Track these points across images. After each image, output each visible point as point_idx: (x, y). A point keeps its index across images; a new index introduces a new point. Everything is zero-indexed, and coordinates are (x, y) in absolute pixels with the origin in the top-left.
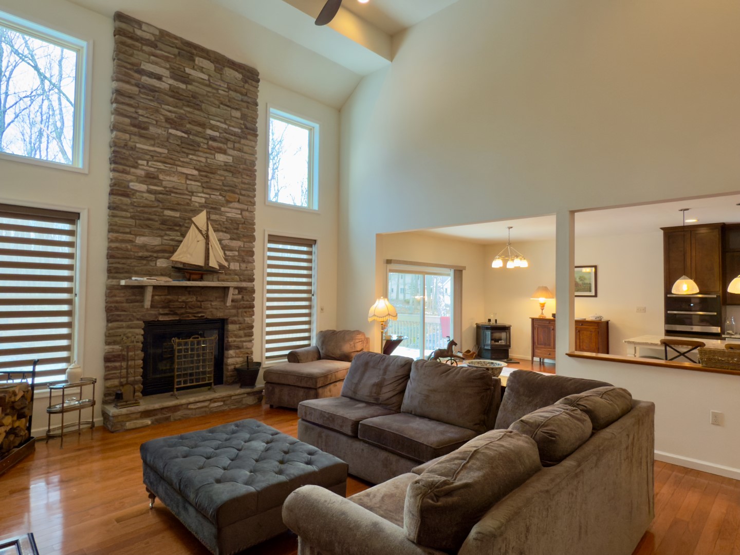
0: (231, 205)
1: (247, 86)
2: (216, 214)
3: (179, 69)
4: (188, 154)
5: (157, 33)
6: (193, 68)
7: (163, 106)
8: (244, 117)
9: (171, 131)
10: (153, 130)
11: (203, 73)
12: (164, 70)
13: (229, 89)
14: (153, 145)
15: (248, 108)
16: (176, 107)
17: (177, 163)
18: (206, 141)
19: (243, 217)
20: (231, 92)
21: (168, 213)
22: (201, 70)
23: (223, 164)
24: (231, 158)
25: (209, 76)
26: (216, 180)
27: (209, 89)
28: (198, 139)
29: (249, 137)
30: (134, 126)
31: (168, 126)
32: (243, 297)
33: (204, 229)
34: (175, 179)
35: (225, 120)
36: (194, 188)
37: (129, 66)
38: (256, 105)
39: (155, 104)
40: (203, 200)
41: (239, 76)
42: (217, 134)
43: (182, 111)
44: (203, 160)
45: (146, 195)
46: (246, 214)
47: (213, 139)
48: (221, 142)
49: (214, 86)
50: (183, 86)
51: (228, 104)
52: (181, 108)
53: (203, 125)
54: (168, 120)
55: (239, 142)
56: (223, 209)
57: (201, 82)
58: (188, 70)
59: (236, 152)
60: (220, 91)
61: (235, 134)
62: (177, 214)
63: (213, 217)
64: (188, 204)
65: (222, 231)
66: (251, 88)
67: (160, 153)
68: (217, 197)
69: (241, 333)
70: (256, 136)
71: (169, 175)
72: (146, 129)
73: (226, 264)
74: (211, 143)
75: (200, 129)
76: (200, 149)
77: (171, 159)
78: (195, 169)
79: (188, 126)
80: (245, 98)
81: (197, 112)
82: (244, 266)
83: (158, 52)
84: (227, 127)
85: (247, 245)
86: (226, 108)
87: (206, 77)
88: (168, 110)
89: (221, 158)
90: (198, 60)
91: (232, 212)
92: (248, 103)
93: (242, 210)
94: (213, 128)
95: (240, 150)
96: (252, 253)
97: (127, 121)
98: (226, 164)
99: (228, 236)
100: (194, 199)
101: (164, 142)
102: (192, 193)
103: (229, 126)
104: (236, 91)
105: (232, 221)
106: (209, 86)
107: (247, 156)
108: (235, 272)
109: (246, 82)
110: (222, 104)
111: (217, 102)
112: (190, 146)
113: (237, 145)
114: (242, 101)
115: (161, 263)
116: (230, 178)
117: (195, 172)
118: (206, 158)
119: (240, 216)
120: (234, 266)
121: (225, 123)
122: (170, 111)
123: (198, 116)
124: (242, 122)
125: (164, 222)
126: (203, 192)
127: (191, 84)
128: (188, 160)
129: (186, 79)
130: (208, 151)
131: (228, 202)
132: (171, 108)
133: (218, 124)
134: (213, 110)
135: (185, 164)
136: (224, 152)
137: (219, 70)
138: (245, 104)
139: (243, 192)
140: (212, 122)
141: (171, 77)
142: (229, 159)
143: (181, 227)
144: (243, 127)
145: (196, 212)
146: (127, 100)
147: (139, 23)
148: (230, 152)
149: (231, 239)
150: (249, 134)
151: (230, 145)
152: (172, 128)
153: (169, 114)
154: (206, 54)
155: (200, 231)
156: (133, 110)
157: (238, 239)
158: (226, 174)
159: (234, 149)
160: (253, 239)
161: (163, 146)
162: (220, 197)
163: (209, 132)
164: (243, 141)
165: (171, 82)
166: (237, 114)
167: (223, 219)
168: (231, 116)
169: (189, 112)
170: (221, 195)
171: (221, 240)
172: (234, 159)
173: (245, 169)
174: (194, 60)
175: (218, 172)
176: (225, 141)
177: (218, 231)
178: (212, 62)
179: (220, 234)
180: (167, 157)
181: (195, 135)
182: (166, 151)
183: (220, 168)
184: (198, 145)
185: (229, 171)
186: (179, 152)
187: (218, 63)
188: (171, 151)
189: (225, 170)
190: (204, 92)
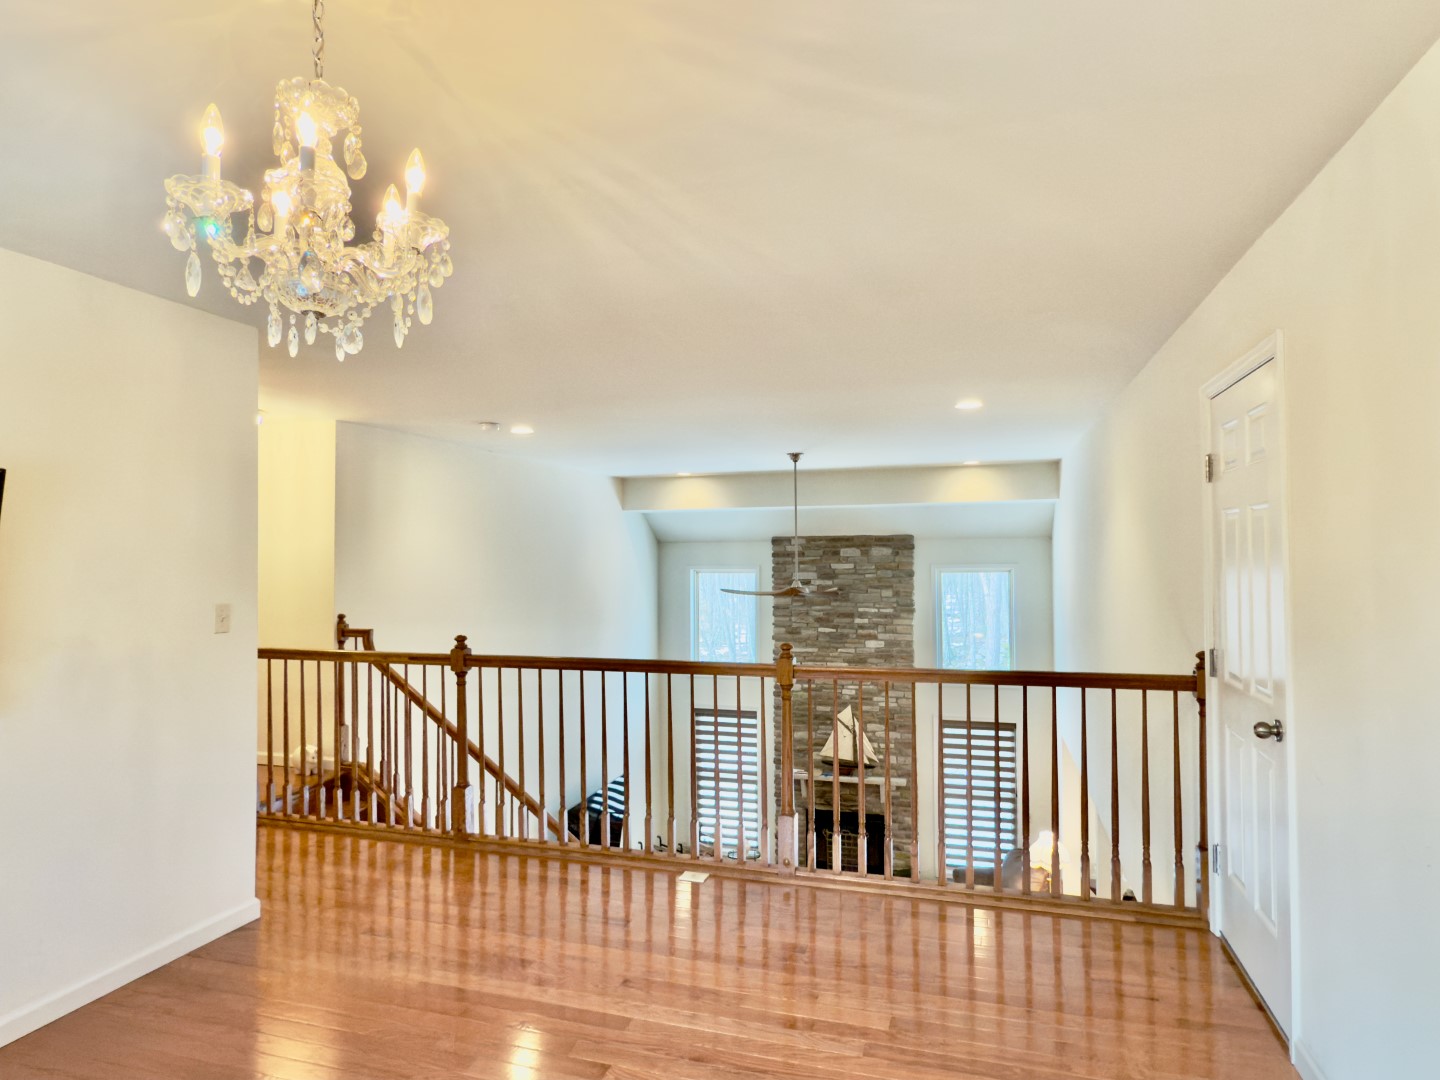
0: (884, 694)
1: (897, 559)
2: (868, 704)
3: (825, 567)
4: (837, 649)
5: (803, 542)
6: (839, 562)
7: (814, 608)
8: (896, 594)
9: (821, 630)
10: (805, 633)
11: (850, 562)
12: (810, 574)
13: (877, 569)
14: (807, 646)
15: (900, 582)
16: (825, 605)
17: (828, 659)
18: (854, 631)
19: (899, 706)
20: (879, 572)
21: (820, 708)
22: (847, 560)
23: (873, 651)
24: (883, 643)
25: (855, 563)
27: (856, 577)
28: (846, 631)
29: (903, 615)
30: (790, 633)
31: (816, 625)
32: (901, 794)
33: (850, 724)
35: (874, 604)
37: (782, 582)
38: (911, 574)
39: (805, 609)
40: (853, 692)
41: (887, 551)
42: (866, 621)
43: (830, 607)
44: (853, 651)
45: (801, 693)
47: (861, 627)
48: (871, 628)
49: (861, 572)
50: (829, 583)
51: (878, 585)
52: (829, 605)
53: (851, 616)
54: (819, 620)
55: (892, 623)
56: (875, 699)
57: (846, 572)
58: (834, 566)
59: (888, 635)
60: (867, 576)
61: (886, 616)
62: (828, 709)
63: (865, 708)
64: (838, 698)
65: (875, 722)
66: (904, 560)
67: (812, 653)
68: (867, 686)
69: (903, 832)
70: (912, 611)
72: (799, 633)
73: (874, 758)
74: (860, 631)
75: (848, 620)
76: (848, 640)
77: (820, 656)
78: (844, 661)
79: (837, 621)
80: (897, 572)
81: (844, 604)
82: (901, 760)
83: (808, 559)
84: (876, 610)
85: (907, 736)
86: (875, 590)
87: (852, 566)
88: (817, 611)
89: (872, 645)
90: (845, 552)
92: (900, 577)
94: (862, 615)
95: (893, 632)
97: (783, 630)
98: (878, 650)
99: (882, 727)
100: (844, 691)
101: (813, 642)
103: (879, 608)
104: (884, 568)
105: (886, 711)
106: (855, 573)
107: (900, 638)
109: (897, 554)
110: (871, 587)
111: (863, 587)
112: (839, 639)
113: (889, 627)
114: (893, 577)
115: (816, 756)
116: (883, 665)
117: (845, 665)
118: (855, 648)
119: (895, 705)
121: (874, 607)
122: (819, 611)
123: (846, 607)
124: (894, 600)
125: (816, 717)
126: (853, 684)
127: (837, 578)
128: (836, 654)
129: (832, 575)
130: (857, 640)
131: (882, 691)
132: (818, 608)
133: (867, 609)
134: (861, 597)
136: (875, 638)
137: (865, 553)
138: (898, 579)
140: (861, 610)
141: (818, 578)
142: (881, 644)
143: (830, 720)
144: (895, 605)
145: (844, 705)
146: (781, 612)
147: (788, 540)
148: (880, 636)
149: (887, 730)
150: (902, 611)
151: (880, 629)
152: (822, 626)
153: (818, 614)
154: (848, 541)
155: (847, 727)
156: (788, 619)
157: (894, 729)
158: (877, 661)
159: (885, 632)
160: (912, 729)
161: (813, 646)
162: (871, 687)
163: (858, 621)
164: (896, 621)
165: (819, 582)
166: (887, 593)
167: (876, 709)
168: (881, 597)
169: (838, 606)
170: (872, 684)
171: (874, 732)
172: (889, 643)
173: (898, 652)
174: (837, 553)
175: (870, 660)
176: (876, 626)
177: (870, 722)
178: (858, 547)
179: (870, 727)
180: (817, 656)
181: (844, 627)
182: (815, 650)
183: (871, 655)
184: (847, 636)
185: (881, 657)
186: (828, 648)
187: (864, 546)
188: (821, 648)
189: (876, 657)
190: (851, 582)
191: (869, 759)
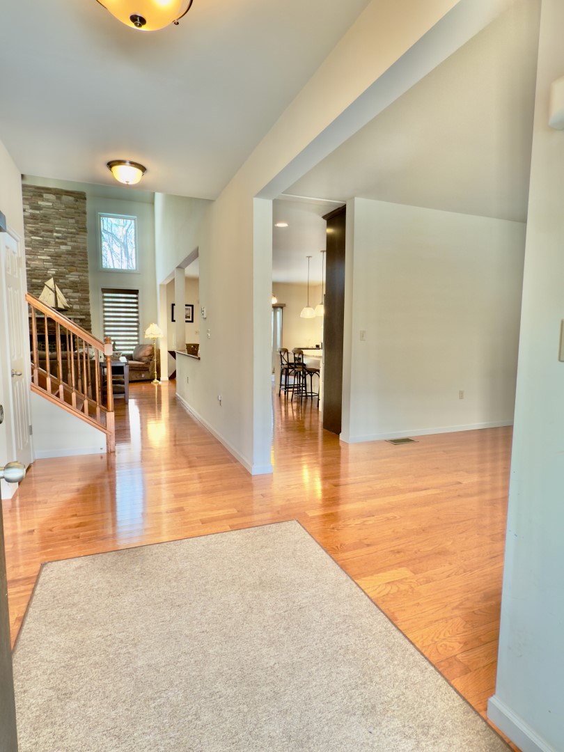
0: (72, 273)
1: (77, 203)
2: (62, 279)
3: (34, 203)
4: (44, 249)
6: (43, 201)
8: (77, 222)
9: (32, 237)
11: (49, 202)
13: (66, 207)
15: (79, 216)
16: (35, 224)
18: (53, 240)
19: (80, 280)
20: (67, 209)
22: (47, 200)
23: (65, 251)
25: (53, 203)
26: (60, 261)
27: (53, 210)
28: (49, 239)
31: (31, 235)
33: (53, 288)
34: (37, 262)
35: (65, 226)
36: (48, 267)
38: (85, 212)
40: (53, 272)
42: (59, 235)
43: (37, 226)
44: (53, 250)
46: (83, 278)
47: (58, 238)
48: (63, 239)
49: (56, 208)
50: (38, 212)
51: (67, 216)
52: (37, 224)
53: (51, 231)
54: (31, 232)
55: (74, 237)
56: (67, 276)
57: (48, 207)
58: (40, 203)
59: (73, 243)
60: (60, 210)
61: (71, 233)
62: (40, 281)
63: (61, 281)
64: (45, 275)
65: (67, 288)
66: (81, 204)
68: (62, 269)
71: (34, 261)
73: (68, 306)
74: (57, 240)
75: (49, 234)
76: (50, 245)
78: (49, 256)
79: (43, 233)
80: (79, 211)
81: (47, 225)
82: (82, 307)
85: (84, 295)
86: (65, 218)
87: (51, 204)
88: (30, 227)
89: (63, 248)
90: (45, 196)
91: (73, 277)
92: (80, 213)
93: (79, 276)
94: (57, 232)
95: (75, 242)
96: (87, 300)
98: (67, 251)
99: (72, 291)
100: (49, 272)
101: (29, 244)
102: (48, 269)
103: (67, 229)
104: (70, 208)
105: (73, 282)
106: (53, 208)
107: (80, 245)
108: (77, 311)
109: (77, 201)
110: (63, 217)
111: (59, 217)
112: (46, 244)
113: (73, 239)
114: (75, 213)
116: (70, 258)
117: (48, 258)
118: (55, 249)
119: (78, 279)
120: (76, 307)
121: (65, 228)
124: (76, 225)
126: (54, 268)
127: (41, 210)
128: (43, 252)
129: (38, 208)
130: (56, 245)
131: (70, 272)
133: (61, 229)
134: (57, 221)
135: (43, 254)
136: (66, 244)
137: (58, 198)
138: (77, 214)
139: (79, 265)
140: (57, 228)
141: (31, 208)
142: (69, 248)
144: (77, 228)
145: (49, 279)
148: (69, 243)
149: (74, 292)
150: (80, 231)
151: (69, 240)
153: (31, 229)
154: (48, 190)
155: (51, 289)
157: (78, 292)
158: (67, 256)
159: (71, 241)
160: (87, 291)
162: (65, 270)
163: (55, 234)
164: (77, 236)
165: (31, 211)
166: (73, 221)
167: (68, 281)
168: (69, 223)
169: (43, 225)
170: (66, 268)
171: (67, 293)
172: (73, 247)
173: (79, 252)
174: (42, 196)
175: (63, 256)
176: (65, 238)
177: (65, 288)
178: (54, 194)
179: (65, 290)
180: (31, 251)
181: (47, 237)
182: (30, 249)
183: (63, 253)
184: (49, 242)
185: (70, 254)
186: (38, 248)
187: (58, 194)
188: (33, 248)
189: (67, 254)
190: (50, 213)
191: (64, 306)
